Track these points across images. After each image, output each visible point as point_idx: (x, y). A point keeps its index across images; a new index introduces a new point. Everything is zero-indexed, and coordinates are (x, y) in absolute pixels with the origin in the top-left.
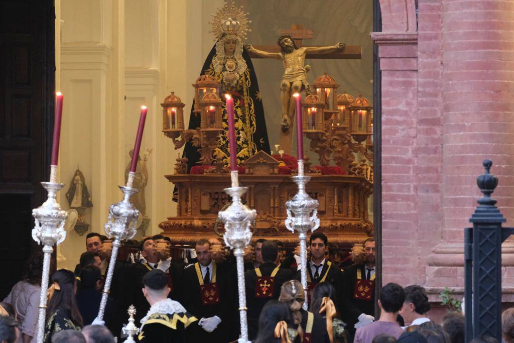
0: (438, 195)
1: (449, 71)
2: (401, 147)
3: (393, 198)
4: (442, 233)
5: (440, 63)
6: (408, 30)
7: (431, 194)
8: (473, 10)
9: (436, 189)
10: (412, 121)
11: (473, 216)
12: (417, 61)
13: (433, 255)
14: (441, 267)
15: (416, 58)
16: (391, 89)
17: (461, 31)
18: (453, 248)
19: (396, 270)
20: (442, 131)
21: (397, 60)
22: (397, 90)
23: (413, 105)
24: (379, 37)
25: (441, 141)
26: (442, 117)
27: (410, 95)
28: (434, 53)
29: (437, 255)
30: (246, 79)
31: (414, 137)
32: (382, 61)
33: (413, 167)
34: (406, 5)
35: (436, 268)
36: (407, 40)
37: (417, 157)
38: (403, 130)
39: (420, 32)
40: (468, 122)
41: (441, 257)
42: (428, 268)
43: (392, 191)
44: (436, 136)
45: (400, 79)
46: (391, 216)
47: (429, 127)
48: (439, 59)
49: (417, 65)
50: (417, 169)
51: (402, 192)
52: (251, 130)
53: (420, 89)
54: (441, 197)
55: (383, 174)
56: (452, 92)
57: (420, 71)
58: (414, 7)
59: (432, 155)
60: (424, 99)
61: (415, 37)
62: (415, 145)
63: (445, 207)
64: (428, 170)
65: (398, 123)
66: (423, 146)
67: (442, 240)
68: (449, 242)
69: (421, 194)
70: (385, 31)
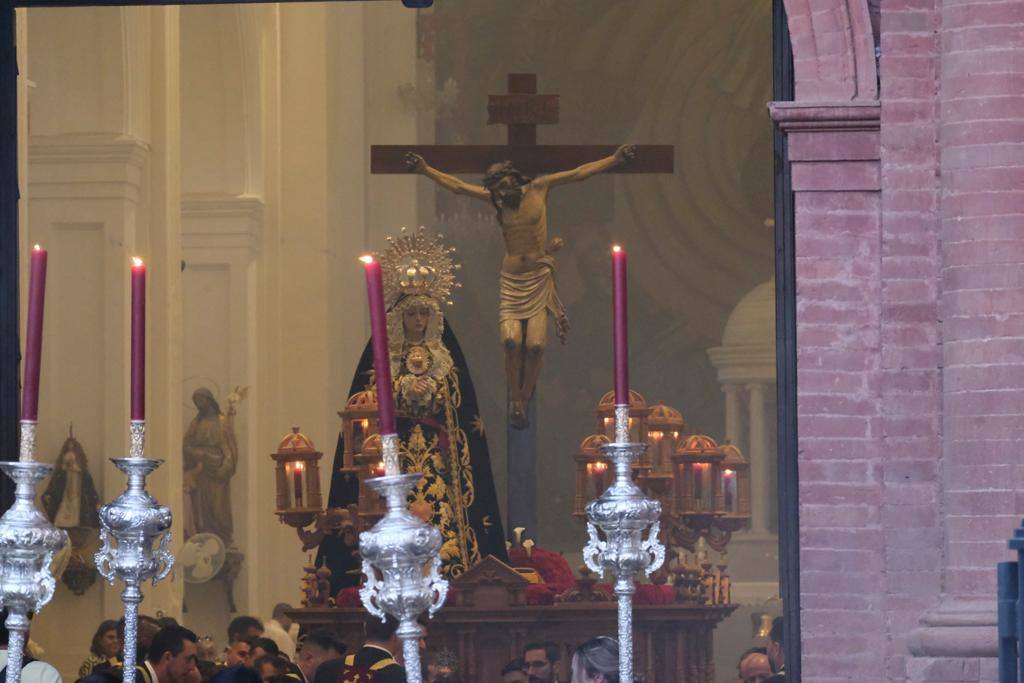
0: (933, 487)
1: (956, 193)
2: (843, 372)
3: (824, 495)
4: (943, 577)
5: (933, 173)
6: (856, 94)
7: (915, 486)
8: (1010, 47)
9: (927, 473)
10: (868, 311)
11: (1019, 533)
12: (880, 169)
13: (922, 630)
14: (942, 659)
15: (879, 160)
16: (818, 236)
17: (982, 98)
18: (970, 612)
20: (940, 334)
21: (832, 168)
22: (830, 237)
23: (868, 272)
24: (789, 113)
25: (939, 359)
26: (939, 302)
27: (864, 249)
28: (918, 148)
29: (931, 629)
30: (452, 390)
31: (874, 350)
32: (796, 169)
33: (872, 420)
34: (852, 36)
35: (931, 661)
36: (854, 119)
37: (880, 396)
38: (848, 333)
39: (885, 101)
40: (1001, 313)
42: (911, 661)
43: (824, 478)
44: (925, 348)
45: (840, 212)
46: (821, 539)
47: (909, 326)
48: (931, 162)
49: (880, 178)
50: (881, 425)
51: (847, 480)
52: (464, 500)
53: (888, 236)
54: (941, 491)
55: (800, 439)
56: (964, 241)
57: (886, 192)
58: (871, 41)
59: (917, 393)
60: (898, 260)
61: (875, 112)
62: (876, 369)
63: (949, 516)
64: (909, 427)
65: (837, 316)
66: (895, 370)
67: (942, 595)
68: (960, 598)
69: (891, 484)
70: (801, 100)
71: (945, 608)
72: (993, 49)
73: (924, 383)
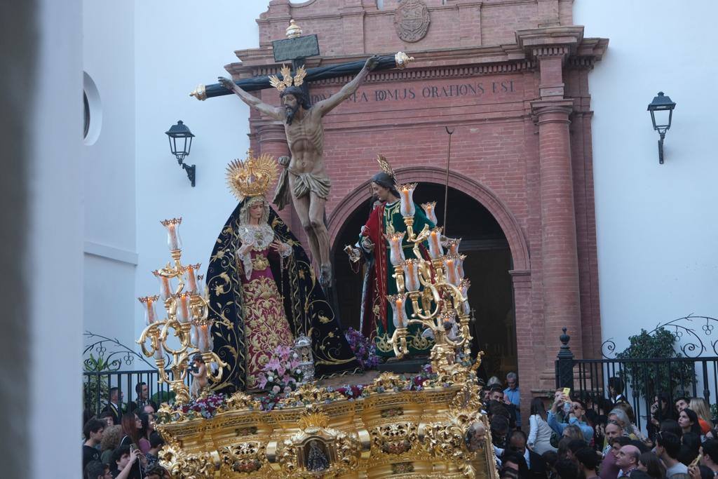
0: (544, 346)
1: (546, 288)
2: (525, 323)
3: (522, 348)
4: (546, 364)
5: (542, 284)
6: (526, 269)
7: (540, 346)
8: (556, 258)
9: (543, 343)
10: (530, 311)
11: (559, 355)
13: (542, 374)
15: (531, 282)
16: (520, 297)
19: (525, 382)
20: (544, 316)
21: (522, 283)
22: (522, 297)
23: (530, 304)
24: (512, 272)
25: (544, 320)
26: (544, 309)
27: (529, 299)
28: (538, 279)
29: (544, 374)
31: (531, 319)
32: (514, 284)
33: (531, 333)
34: (525, 257)
35: (544, 381)
36: (526, 273)
37: (533, 328)
38: (526, 315)
39: (532, 270)
40: (556, 311)
41: (547, 375)
42: (540, 380)
43: (522, 344)
44: (541, 318)
45: (524, 292)
46: (521, 357)
47: (538, 314)
48: (541, 282)
49: (531, 285)
50: (533, 334)
51: (527, 345)
53: (533, 296)
54: (546, 347)
55: (517, 337)
56: (548, 297)
57: (533, 288)
58: (529, 258)
59: (540, 327)
60: (535, 301)
61: (530, 272)
62: (532, 323)
63: (547, 352)
64: (539, 334)
65: (523, 312)
66: (536, 323)
67: (546, 367)
69: (536, 346)
70: (515, 270)
71: (548, 370)
72: (553, 259)
73: (541, 325)
